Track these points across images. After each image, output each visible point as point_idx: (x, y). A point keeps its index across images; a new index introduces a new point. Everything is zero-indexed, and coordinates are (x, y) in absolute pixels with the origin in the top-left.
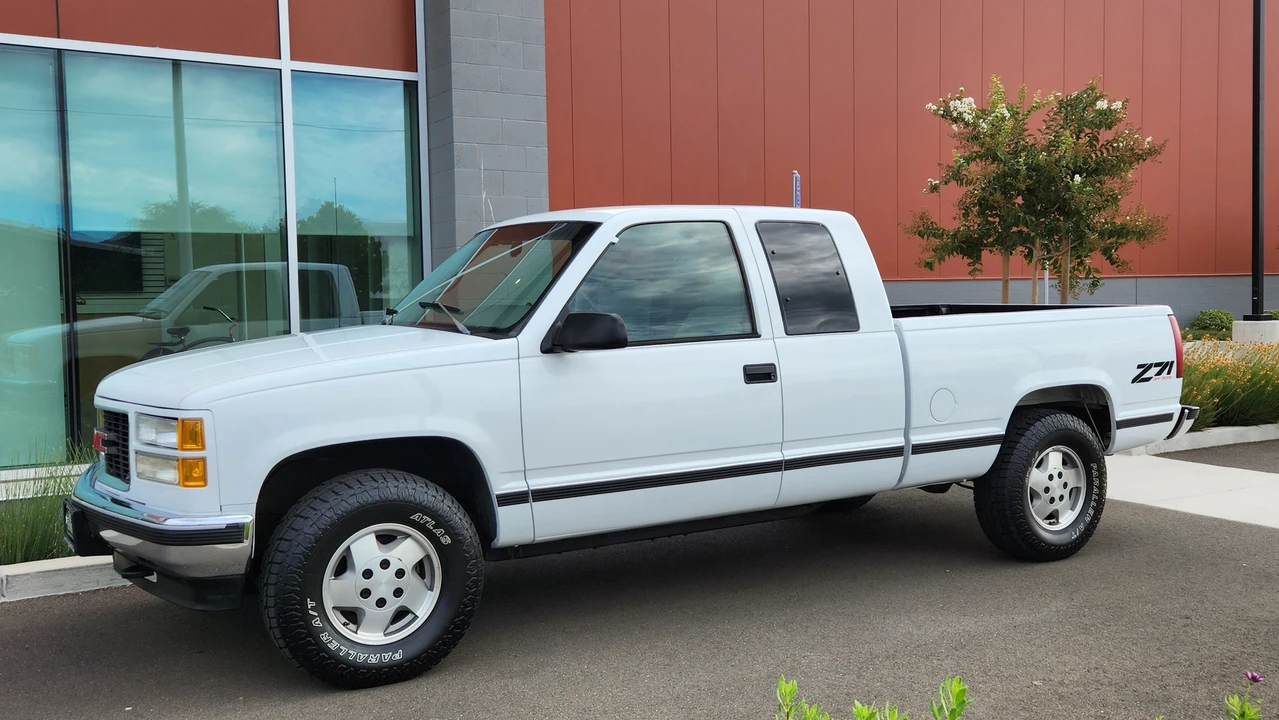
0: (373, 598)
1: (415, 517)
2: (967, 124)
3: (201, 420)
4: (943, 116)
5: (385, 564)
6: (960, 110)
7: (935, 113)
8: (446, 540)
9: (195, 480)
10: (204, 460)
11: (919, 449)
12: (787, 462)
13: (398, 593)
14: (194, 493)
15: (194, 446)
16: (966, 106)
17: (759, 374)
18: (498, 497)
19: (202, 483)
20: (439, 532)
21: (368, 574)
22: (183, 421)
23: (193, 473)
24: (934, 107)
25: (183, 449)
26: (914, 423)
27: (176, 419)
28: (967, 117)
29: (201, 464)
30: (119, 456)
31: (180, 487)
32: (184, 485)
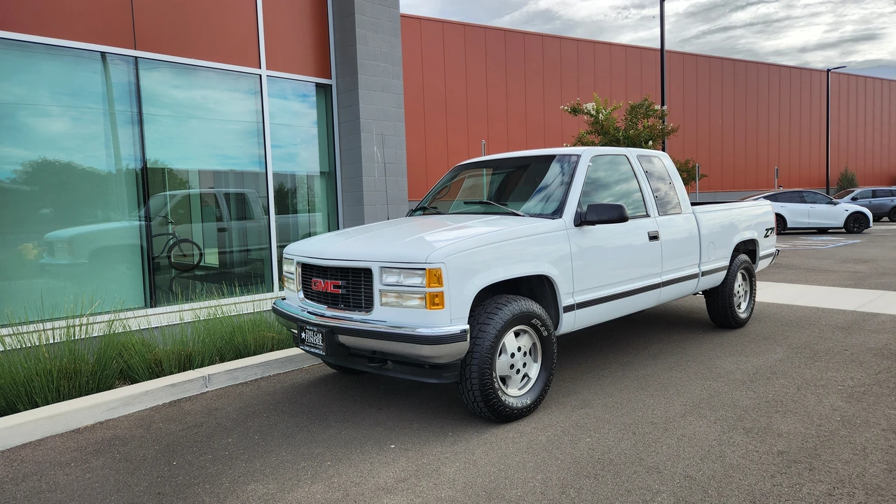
0: (515, 370)
1: (533, 321)
2: (592, 116)
3: (440, 268)
4: (570, 112)
5: (519, 349)
6: (588, 108)
7: (567, 110)
8: (545, 334)
9: (438, 305)
10: (442, 292)
11: (704, 274)
12: (663, 283)
13: (525, 365)
14: (435, 314)
15: (437, 285)
16: (590, 106)
17: (654, 237)
18: (564, 308)
19: (441, 307)
20: (542, 329)
21: (513, 355)
22: (430, 270)
23: (435, 301)
24: (566, 108)
25: (429, 287)
26: (703, 261)
27: (425, 269)
28: (593, 112)
29: (440, 295)
30: (349, 295)
31: (427, 310)
32: (431, 309)
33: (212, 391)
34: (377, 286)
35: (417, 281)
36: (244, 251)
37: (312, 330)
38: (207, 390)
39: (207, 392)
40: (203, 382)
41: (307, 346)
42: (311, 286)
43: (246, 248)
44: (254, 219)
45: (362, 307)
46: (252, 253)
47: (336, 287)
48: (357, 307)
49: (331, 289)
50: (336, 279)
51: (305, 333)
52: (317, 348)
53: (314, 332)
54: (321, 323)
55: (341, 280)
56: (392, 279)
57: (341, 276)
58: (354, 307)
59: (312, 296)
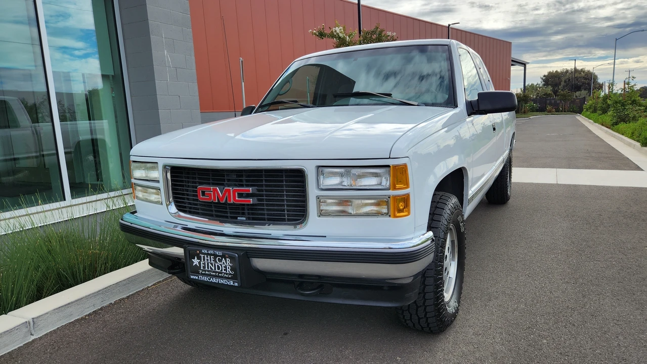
3: (405, 166)
4: (318, 36)
5: (448, 250)
8: (463, 230)
9: (403, 211)
10: (408, 196)
13: (450, 265)
15: (402, 186)
17: (494, 129)
18: (468, 200)
19: (407, 213)
20: (462, 225)
22: (395, 167)
23: (399, 206)
25: (395, 188)
27: (388, 166)
29: (406, 200)
30: (263, 205)
31: (391, 219)
32: (395, 217)
33: (40, 338)
34: (313, 192)
35: (371, 182)
36: (11, 160)
37: (211, 255)
38: (33, 338)
39: (33, 341)
40: (25, 330)
41: (202, 274)
42: (197, 196)
43: (12, 157)
44: (20, 126)
45: (284, 220)
46: (21, 161)
47: (240, 195)
48: (276, 219)
49: (234, 199)
50: (242, 186)
51: (199, 258)
52: (222, 277)
53: (215, 256)
54: (227, 244)
55: (251, 186)
56: (333, 181)
57: (247, 181)
58: (269, 220)
59: (190, 208)
